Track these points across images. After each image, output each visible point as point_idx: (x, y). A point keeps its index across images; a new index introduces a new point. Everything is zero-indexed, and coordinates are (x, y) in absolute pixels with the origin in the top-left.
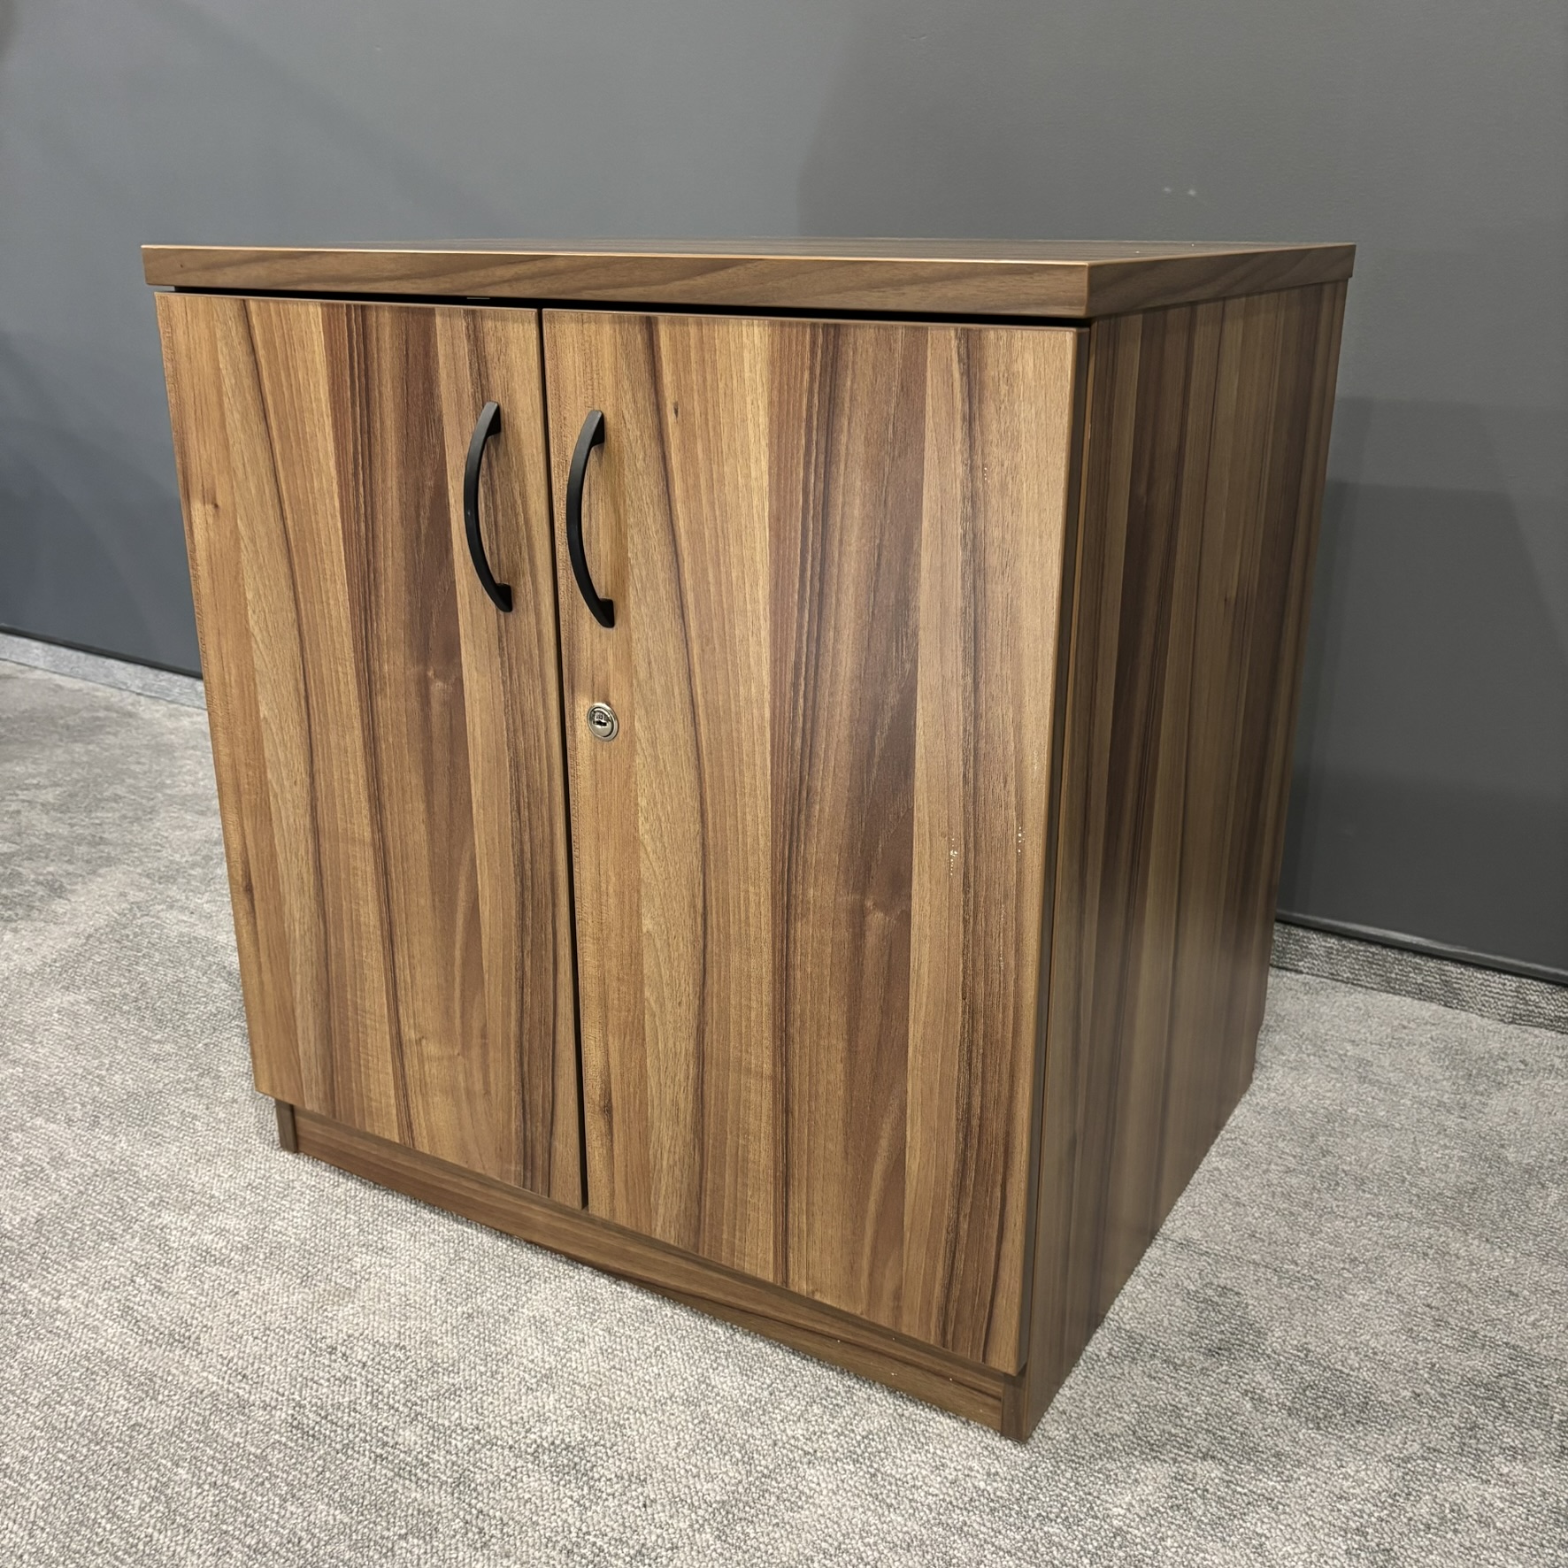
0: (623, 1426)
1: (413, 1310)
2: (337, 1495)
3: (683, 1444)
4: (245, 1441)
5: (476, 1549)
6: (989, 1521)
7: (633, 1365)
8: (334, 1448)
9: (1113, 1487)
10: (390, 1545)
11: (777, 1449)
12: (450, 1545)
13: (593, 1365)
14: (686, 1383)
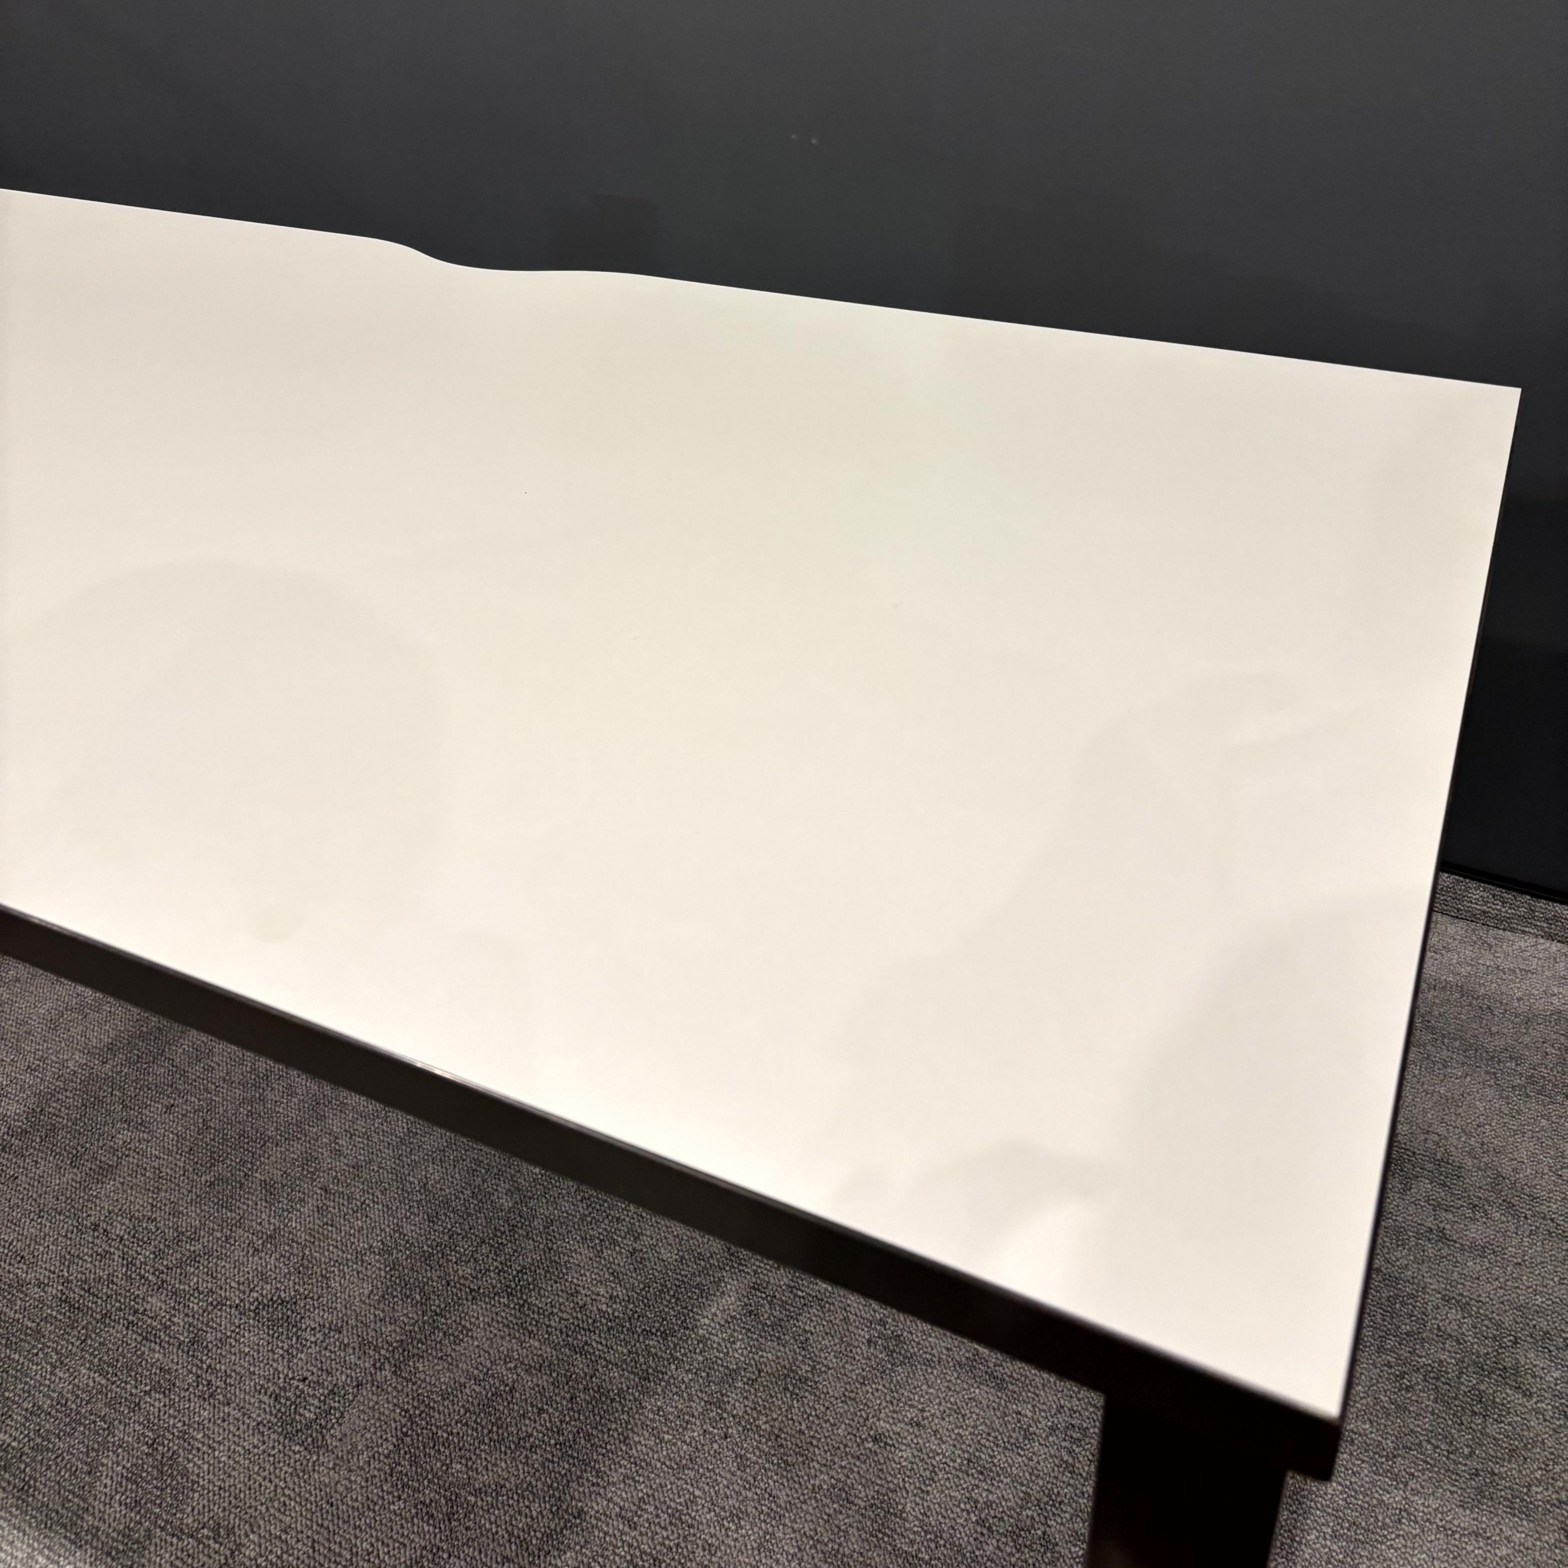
0: (328, 1279)
1: (164, 1182)
2: (96, 1360)
3: (375, 1291)
4: (24, 1317)
5: (204, 1399)
6: (605, 1338)
7: (342, 1220)
8: (95, 1319)
9: (704, 1300)
10: (137, 1401)
11: (449, 1288)
12: (184, 1397)
13: (310, 1222)
14: (383, 1234)
